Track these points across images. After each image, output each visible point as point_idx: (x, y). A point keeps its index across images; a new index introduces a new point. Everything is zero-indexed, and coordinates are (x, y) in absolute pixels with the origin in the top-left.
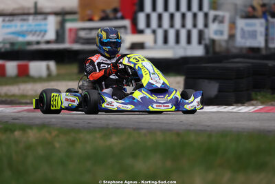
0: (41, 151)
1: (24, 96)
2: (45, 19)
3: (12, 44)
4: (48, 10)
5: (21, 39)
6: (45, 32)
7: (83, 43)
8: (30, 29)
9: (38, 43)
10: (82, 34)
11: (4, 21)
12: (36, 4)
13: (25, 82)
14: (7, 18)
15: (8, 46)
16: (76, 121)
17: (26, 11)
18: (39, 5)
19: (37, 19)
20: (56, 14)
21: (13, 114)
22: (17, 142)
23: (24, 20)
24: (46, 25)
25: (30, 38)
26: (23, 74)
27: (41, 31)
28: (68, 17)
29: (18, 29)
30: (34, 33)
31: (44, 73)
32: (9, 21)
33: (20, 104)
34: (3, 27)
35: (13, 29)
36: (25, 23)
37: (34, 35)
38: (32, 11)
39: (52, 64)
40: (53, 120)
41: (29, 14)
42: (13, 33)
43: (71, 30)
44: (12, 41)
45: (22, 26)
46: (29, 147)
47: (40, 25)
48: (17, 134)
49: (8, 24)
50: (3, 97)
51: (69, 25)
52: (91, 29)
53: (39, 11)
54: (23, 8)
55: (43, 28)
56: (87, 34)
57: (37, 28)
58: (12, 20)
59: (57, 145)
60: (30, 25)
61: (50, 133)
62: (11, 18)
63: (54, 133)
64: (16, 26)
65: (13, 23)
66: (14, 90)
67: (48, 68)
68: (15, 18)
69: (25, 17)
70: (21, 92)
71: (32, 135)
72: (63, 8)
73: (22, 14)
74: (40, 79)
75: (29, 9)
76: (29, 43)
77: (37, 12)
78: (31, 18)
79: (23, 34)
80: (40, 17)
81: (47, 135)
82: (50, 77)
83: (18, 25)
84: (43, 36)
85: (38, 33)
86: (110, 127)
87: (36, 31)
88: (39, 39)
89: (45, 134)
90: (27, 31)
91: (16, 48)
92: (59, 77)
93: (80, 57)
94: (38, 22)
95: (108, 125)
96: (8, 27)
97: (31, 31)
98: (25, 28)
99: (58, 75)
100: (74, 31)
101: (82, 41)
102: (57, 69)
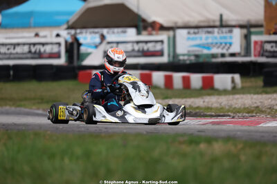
0: (226, 164)
1: (208, 108)
2: (231, 32)
3: (197, 56)
4: (233, 23)
5: (206, 51)
6: (231, 44)
7: (268, 57)
8: (215, 41)
9: (223, 55)
10: (268, 47)
11: (189, 33)
12: (221, 16)
13: (209, 95)
14: (192, 31)
15: (193, 58)
16: (262, 134)
17: (212, 24)
18: (225, 18)
19: (222, 33)
20: (241, 27)
21: (198, 127)
22: (202, 154)
23: (209, 32)
24: (231, 38)
25: (215, 51)
26: (208, 86)
27: (226, 43)
28: (253, 30)
29: (203, 41)
30: (218, 45)
31: (229, 86)
32: (195, 33)
33: (205, 116)
34: (188, 39)
35: (198, 42)
36: (210, 35)
37: (218, 47)
38: (218, 23)
39: (237, 77)
40: (239, 133)
41: (214, 27)
42: (199, 46)
43: (256, 43)
44: (197, 53)
45: (207, 38)
46: (214, 160)
47: (225, 38)
48: (203, 146)
49: (193, 36)
51: (254, 38)
53: (224, 23)
54: (208, 21)
55: (228, 40)
56: (272, 47)
57: (223, 41)
58: (198, 33)
59: (243, 158)
60: (216, 38)
61: (235, 145)
62: (196, 30)
63: (240, 146)
64: (201, 39)
65: (197, 36)
66: (199, 102)
67: (233, 81)
68: (200, 30)
69: (210, 30)
70: (205, 104)
71: (218, 148)
72: (249, 21)
73: (208, 27)
74: (224, 92)
75: (214, 21)
76: (214, 56)
77: (222, 25)
78: (216, 30)
79: (207, 46)
80: (224, 30)
81: (233, 148)
82: (234, 90)
83: (203, 37)
84: (227, 50)
85: (224, 44)
87: (221, 44)
88: (224, 51)
89: (230, 147)
90: (212, 44)
91: (201, 60)
92: (243, 91)
93: (266, 70)
94: (225, 35)
96: (193, 39)
97: (217, 43)
98: (210, 41)
99: (243, 88)
100: (259, 43)
101: (267, 54)
102: (242, 82)
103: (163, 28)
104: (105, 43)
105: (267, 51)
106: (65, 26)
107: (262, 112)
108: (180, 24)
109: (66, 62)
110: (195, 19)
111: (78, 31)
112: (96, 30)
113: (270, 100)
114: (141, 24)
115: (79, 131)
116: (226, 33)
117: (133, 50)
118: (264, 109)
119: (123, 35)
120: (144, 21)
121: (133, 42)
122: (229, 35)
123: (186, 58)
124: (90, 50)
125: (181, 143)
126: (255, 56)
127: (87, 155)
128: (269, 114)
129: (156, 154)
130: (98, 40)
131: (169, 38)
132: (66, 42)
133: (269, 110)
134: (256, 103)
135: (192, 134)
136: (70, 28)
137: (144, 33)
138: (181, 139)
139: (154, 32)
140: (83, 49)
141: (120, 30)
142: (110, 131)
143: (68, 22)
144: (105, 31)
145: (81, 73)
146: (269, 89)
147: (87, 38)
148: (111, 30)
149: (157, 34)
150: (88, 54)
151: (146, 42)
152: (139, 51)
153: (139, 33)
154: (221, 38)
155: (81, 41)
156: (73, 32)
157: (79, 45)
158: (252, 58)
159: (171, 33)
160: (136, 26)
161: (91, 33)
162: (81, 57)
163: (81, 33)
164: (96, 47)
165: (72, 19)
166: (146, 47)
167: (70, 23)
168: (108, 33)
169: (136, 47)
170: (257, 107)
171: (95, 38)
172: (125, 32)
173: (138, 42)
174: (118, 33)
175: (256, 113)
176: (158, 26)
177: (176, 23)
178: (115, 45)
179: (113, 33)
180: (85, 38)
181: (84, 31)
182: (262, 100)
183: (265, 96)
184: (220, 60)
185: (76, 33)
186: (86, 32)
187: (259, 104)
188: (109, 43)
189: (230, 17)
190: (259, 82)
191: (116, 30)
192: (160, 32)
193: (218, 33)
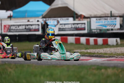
1: (106, 54)
2: (115, 19)
3: (100, 30)
4: (117, 15)
5: (104, 28)
6: (115, 25)
8: (108, 23)
9: (112, 30)
11: (97, 20)
12: (111, 12)
13: (106, 47)
14: (98, 19)
15: (98, 31)
17: (107, 15)
18: (113, 13)
19: (112, 19)
20: (120, 17)
21: (101, 62)
22: (103, 74)
23: (106, 19)
24: (116, 22)
25: (108, 27)
26: (105, 43)
29: (103, 23)
30: (110, 25)
31: (115, 43)
32: (99, 20)
33: (104, 57)
34: (96, 22)
35: (101, 24)
36: (106, 21)
38: (110, 15)
39: (118, 39)
40: (119, 65)
44: (100, 29)
46: (108, 77)
47: (113, 22)
48: (103, 71)
49: (99, 21)
50: (96, 54)
53: (112, 15)
54: (105, 14)
55: (114, 23)
57: (112, 23)
58: (101, 19)
59: (121, 76)
60: (109, 22)
61: (118, 70)
62: (100, 18)
63: (120, 70)
65: (101, 21)
66: (101, 51)
67: (117, 41)
68: (102, 18)
69: (106, 18)
70: (104, 51)
71: (110, 71)
72: (123, 14)
73: (105, 17)
74: (113, 46)
75: (108, 14)
76: (108, 30)
77: (112, 16)
78: (109, 18)
79: (105, 26)
81: (116, 71)
82: (117, 45)
83: (103, 21)
85: (112, 25)
88: (113, 28)
89: (115, 71)
91: (102, 32)
96: (98, 22)
98: (106, 23)
99: (121, 44)
102: (121, 42)
110: (99, 13)
111: (47, 19)
112: (55, 19)
114: (75, 16)
117: (72, 28)
119: (67, 21)
120: (76, 14)
121: (72, 24)
123: (95, 31)
125: (93, 69)
127: (51, 75)
129: (82, 74)
130: (56, 23)
131: (88, 22)
135: (98, 65)
136: (43, 17)
137: (77, 20)
138: (94, 67)
140: (49, 27)
141: (66, 18)
142: (61, 64)
143: (42, 15)
151: (78, 24)
152: (74, 28)
153: (74, 20)
156: (45, 19)
157: (48, 25)
159: (89, 20)
160: (73, 17)
161: (53, 20)
164: (55, 26)
166: (77, 26)
168: (60, 20)
169: (73, 26)
172: (68, 19)
173: (74, 24)
174: (65, 20)
176: (83, 17)
177: (91, 15)
178: (63, 25)
179: (63, 20)
180: (50, 22)
181: (50, 19)
184: (111, 32)
188: (61, 24)
189: (115, 12)
191: (64, 18)
192: (84, 19)
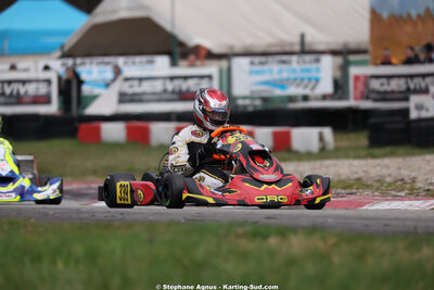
0: (310, 269)
2: (317, 61)
3: (265, 100)
4: (321, 47)
5: (278, 92)
6: (317, 80)
7: (375, 100)
8: (293, 76)
9: (306, 98)
10: (375, 84)
11: (252, 63)
12: (303, 36)
13: (284, 160)
14: (257, 59)
15: (258, 103)
16: (366, 222)
17: (287, 49)
18: (308, 39)
19: (304, 62)
20: (334, 53)
22: (272, 254)
23: (283, 62)
24: (318, 70)
25: (293, 91)
26: (282, 143)
27: (310, 79)
28: (352, 58)
29: (275, 76)
30: (298, 82)
31: (315, 146)
32: (261, 63)
34: (251, 72)
35: (266, 77)
36: (284, 67)
37: (298, 85)
38: (297, 48)
39: (327, 132)
40: (330, 220)
41: (291, 53)
42: (267, 83)
43: (357, 78)
44: (265, 95)
45: (280, 71)
46: (292, 262)
47: (308, 70)
48: (273, 241)
49: (259, 67)
51: (354, 71)
52: (389, 77)
53: (307, 48)
54: (283, 44)
55: (313, 75)
56: (382, 84)
57: (306, 75)
58: (266, 63)
59: (336, 259)
60: (294, 71)
61: (324, 239)
62: (263, 59)
63: (332, 240)
64: (271, 72)
65: (266, 67)
67: (321, 138)
68: (270, 58)
69: (285, 58)
71: (297, 244)
72: (345, 44)
73: (282, 53)
74: (308, 156)
75: (291, 44)
76: (291, 99)
77: (305, 50)
78: (294, 58)
79: (281, 84)
80: (308, 58)
81: (320, 244)
82: (323, 153)
83: (274, 70)
84: (313, 88)
85: (306, 81)
86: (420, 231)
87: (302, 80)
88: (307, 92)
89: (317, 242)
90: (288, 80)
91: (271, 106)
92: (337, 153)
93: (373, 120)
94: (308, 66)
95: (416, 228)
96: (258, 73)
97: (295, 79)
98: (285, 75)
99: (337, 149)
100: (362, 79)
101: (374, 96)
102: (336, 140)
103: (211, 56)
104: (120, 79)
105: (374, 91)
106: (59, 53)
107: (367, 187)
108: (238, 49)
109: (60, 109)
110: (261, 41)
111: (79, 61)
112: (107, 59)
113: (379, 168)
114: (177, 50)
115: (80, 219)
116: (311, 62)
117: (165, 91)
118: (369, 183)
119: (148, 66)
120: (181, 44)
121: (164, 78)
122: (314, 66)
123: (247, 102)
124: (97, 91)
125: (238, 236)
126: (356, 98)
127: (92, 256)
128: (377, 189)
129: (200, 253)
130: (109, 75)
131: (221, 71)
132: (60, 78)
133: (377, 184)
134: (356, 173)
135: (256, 223)
136: (65, 55)
137: (183, 63)
138: (240, 230)
139: (198, 63)
140: (86, 89)
141: (144, 59)
142: (128, 217)
143: (62, 47)
144: (121, 61)
145: (83, 127)
146: (377, 151)
147: (93, 72)
148: (131, 59)
149: (203, 65)
150: (94, 98)
151: (186, 78)
152: (173, 92)
153: (174, 64)
154: (302, 71)
155: (84, 76)
156: (70, 62)
157: (80, 82)
158: (351, 103)
159: (224, 64)
160: (169, 53)
161: (98, 64)
162: (83, 101)
163: (83, 64)
164: (107, 85)
165: (69, 41)
166: (184, 86)
167: (66, 48)
168: (125, 63)
169: (170, 86)
170: (359, 179)
171: (105, 72)
172: (152, 62)
173: (172, 78)
174: (141, 63)
175: (358, 189)
176: (203, 53)
177: (232, 47)
178: (136, 83)
179: (134, 63)
180: (90, 72)
181: (88, 60)
182: (365, 169)
183: (371, 162)
184: (301, 105)
185: (75, 65)
186: (91, 63)
187: (361, 174)
188: (127, 79)
189: (317, 38)
190: (362, 139)
191: (138, 59)
192: (207, 62)
193: (298, 62)
